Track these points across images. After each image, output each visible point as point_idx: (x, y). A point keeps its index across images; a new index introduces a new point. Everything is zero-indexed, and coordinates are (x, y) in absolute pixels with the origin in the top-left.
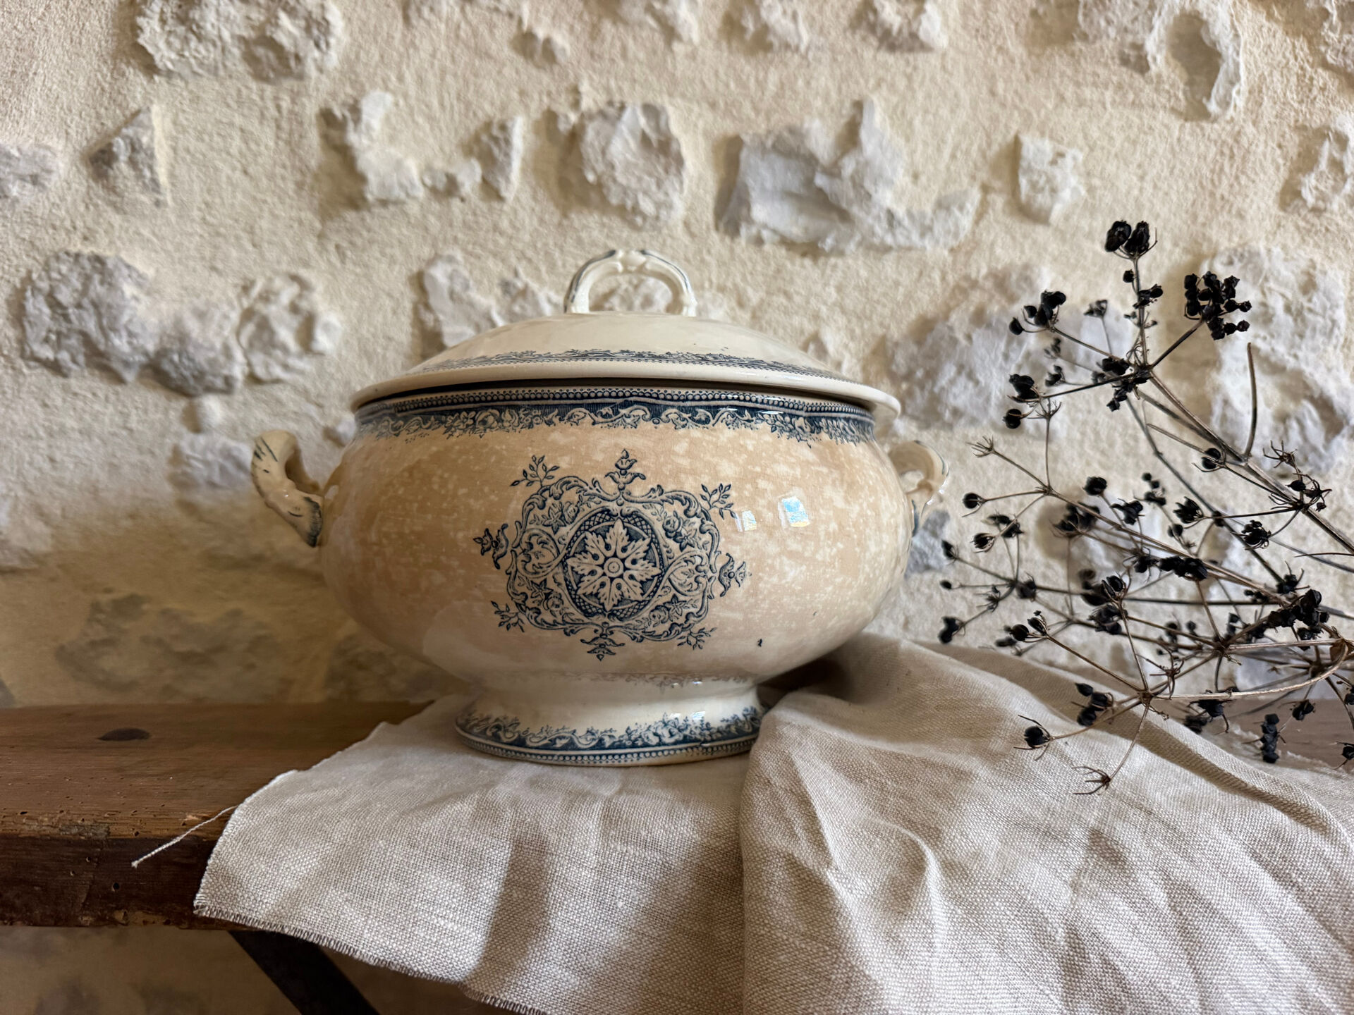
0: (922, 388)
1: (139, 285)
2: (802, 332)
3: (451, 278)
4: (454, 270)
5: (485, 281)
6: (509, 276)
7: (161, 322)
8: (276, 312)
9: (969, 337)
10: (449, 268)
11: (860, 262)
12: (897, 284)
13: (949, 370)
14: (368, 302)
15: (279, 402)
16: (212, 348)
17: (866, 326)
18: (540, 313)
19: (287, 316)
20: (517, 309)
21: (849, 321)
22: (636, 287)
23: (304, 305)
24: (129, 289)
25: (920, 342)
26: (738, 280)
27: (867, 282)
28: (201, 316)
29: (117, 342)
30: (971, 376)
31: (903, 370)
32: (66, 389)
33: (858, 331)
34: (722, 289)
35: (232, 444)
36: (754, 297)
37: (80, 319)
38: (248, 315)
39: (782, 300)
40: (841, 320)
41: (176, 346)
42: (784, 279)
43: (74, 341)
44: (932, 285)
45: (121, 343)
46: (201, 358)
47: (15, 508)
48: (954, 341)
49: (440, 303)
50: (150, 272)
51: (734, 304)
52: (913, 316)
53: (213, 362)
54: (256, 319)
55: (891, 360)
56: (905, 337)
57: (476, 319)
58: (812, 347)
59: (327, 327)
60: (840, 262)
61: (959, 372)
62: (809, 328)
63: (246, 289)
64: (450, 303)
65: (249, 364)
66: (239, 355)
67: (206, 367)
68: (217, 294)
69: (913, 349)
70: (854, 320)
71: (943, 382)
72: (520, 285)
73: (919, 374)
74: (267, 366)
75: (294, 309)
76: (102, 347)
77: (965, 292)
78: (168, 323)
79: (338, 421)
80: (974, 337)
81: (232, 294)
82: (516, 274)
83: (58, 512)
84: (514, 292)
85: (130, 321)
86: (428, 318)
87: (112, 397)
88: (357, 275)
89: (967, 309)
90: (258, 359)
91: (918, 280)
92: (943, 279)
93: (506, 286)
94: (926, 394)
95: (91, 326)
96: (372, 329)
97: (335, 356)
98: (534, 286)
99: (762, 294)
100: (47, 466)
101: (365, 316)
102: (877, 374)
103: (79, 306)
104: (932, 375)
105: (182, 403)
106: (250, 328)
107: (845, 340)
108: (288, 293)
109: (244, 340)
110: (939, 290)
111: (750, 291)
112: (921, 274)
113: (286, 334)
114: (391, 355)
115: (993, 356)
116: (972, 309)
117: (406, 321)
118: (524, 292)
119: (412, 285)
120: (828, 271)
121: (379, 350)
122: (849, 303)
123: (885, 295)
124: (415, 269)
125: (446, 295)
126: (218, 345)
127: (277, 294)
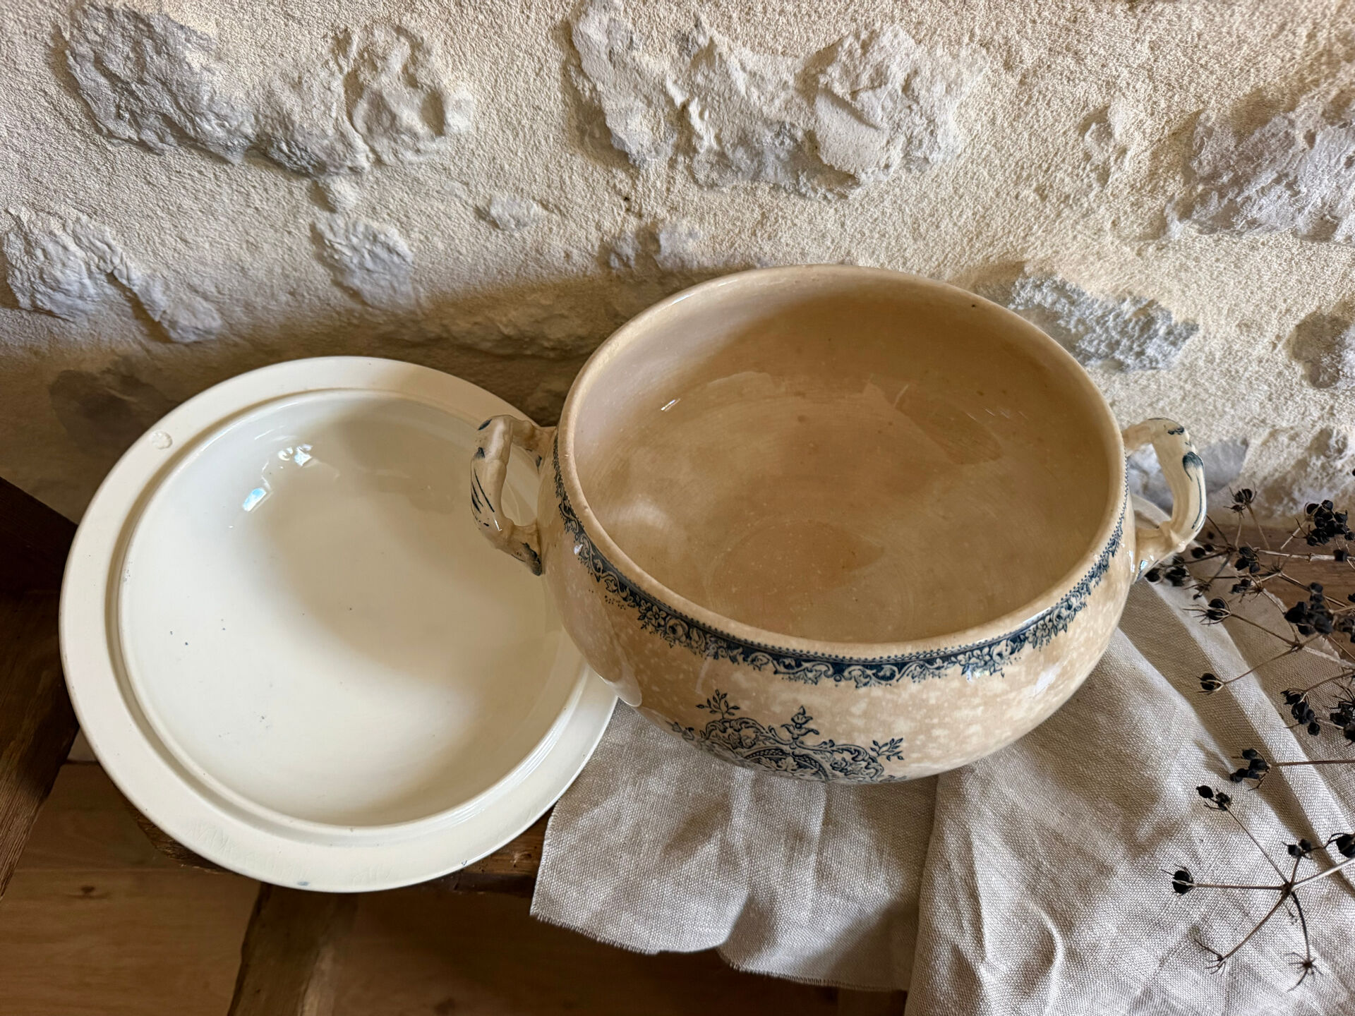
0: (1222, 196)
1: (206, 50)
2: (1086, 105)
3: (609, 33)
4: (611, 20)
5: (655, 33)
6: (688, 26)
7: (248, 94)
8: (389, 81)
9: (1311, 138)
10: (605, 20)
11: (1198, 8)
12: (1241, 41)
13: (1267, 177)
14: (502, 64)
15: (416, 180)
16: (325, 136)
17: (1176, 98)
18: (732, 90)
19: (406, 91)
20: (700, 79)
21: (1155, 89)
22: (865, 47)
23: (422, 76)
24: (195, 58)
25: (1240, 136)
26: (1012, 32)
27: (1199, 36)
28: (297, 85)
29: (207, 127)
30: (1290, 186)
31: (1207, 169)
32: (167, 168)
33: (1163, 104)
34: (985, 45)
35: (375, 225)
36: (1029, 56)
37: (152, 98)
38: (354, 87)
39: (1070, 61)
40: (1143, 87)
41: (280, 133)
42: (1078, 32)
43: (152, 119)
44: (1290, 46)
45: (211, 127)
46: (315, 147)
47: (167, 287)
48: (1289, 141)
49: (597, 66)
50: (211, 30)
51: (999, 65)
52: (1248, 90)
53: (331, 151)
54: (366, 95)
55: (1197, 154)
56: (1224, 122)
57: (645, 90)
58: (1094, 126)
59: (458, 105)
60: (1169, 9)
61: (1278, 181)
62: (1096, 99)
63: (341, 43)
64: (610, 67)
65: (373, 150)
66: (359, 143)
67: (324, 158)
68: (304, 50)
69: (1231, 142)
70: (1162, 88)
71: (1251, 191)
72: (703, 41)
73: (1225, 179)
74: (396, 153)
75: (412, 82)
76: (192, 133)
77: (1334, 64)
78: (258, 95)
79: (490, 202)
80: (1318, 139)
81: (324, 49)
82: (698, 24)
83: (213, 289)
84: (695, 50)
85: (212, 99)
86: (585, 87)
87: (223, 176)
88: (481, 25)
89: (1328, 93)
90: (383, 145)
91: (1274, 37)
92: (1311, 36)
93: (684, 40)
94: (1226, 201)
95: (167, 106)
96: (512, 96)
97: (474, 133)
98: (722, 42)
99: (1043, 52)
100: (181, 246)
101: (501, 81)
102: (1170, 165)
103: (141, 81)
104: (1239, 182)
105: (306, 183)
106: (362, 107)
107: (1142, 116)
108: (398, 57)
109: (359, 123)
110: (1298, 52)
111: (1026, 47)
112: (1282, 27)
113: (410, 116)
114: (541, 128)
115: (1333, 162)
116: (1334, 92)
117: (554, 84)
118: (709, 54)
119: (556, 38)
120: (1148, 22)
121: (524, 121)
122: (1162, 68)
123: (1218, 56)
124: (558, 17)
125: (605, 57)
126: (330, 132)
127: (384, 59)
